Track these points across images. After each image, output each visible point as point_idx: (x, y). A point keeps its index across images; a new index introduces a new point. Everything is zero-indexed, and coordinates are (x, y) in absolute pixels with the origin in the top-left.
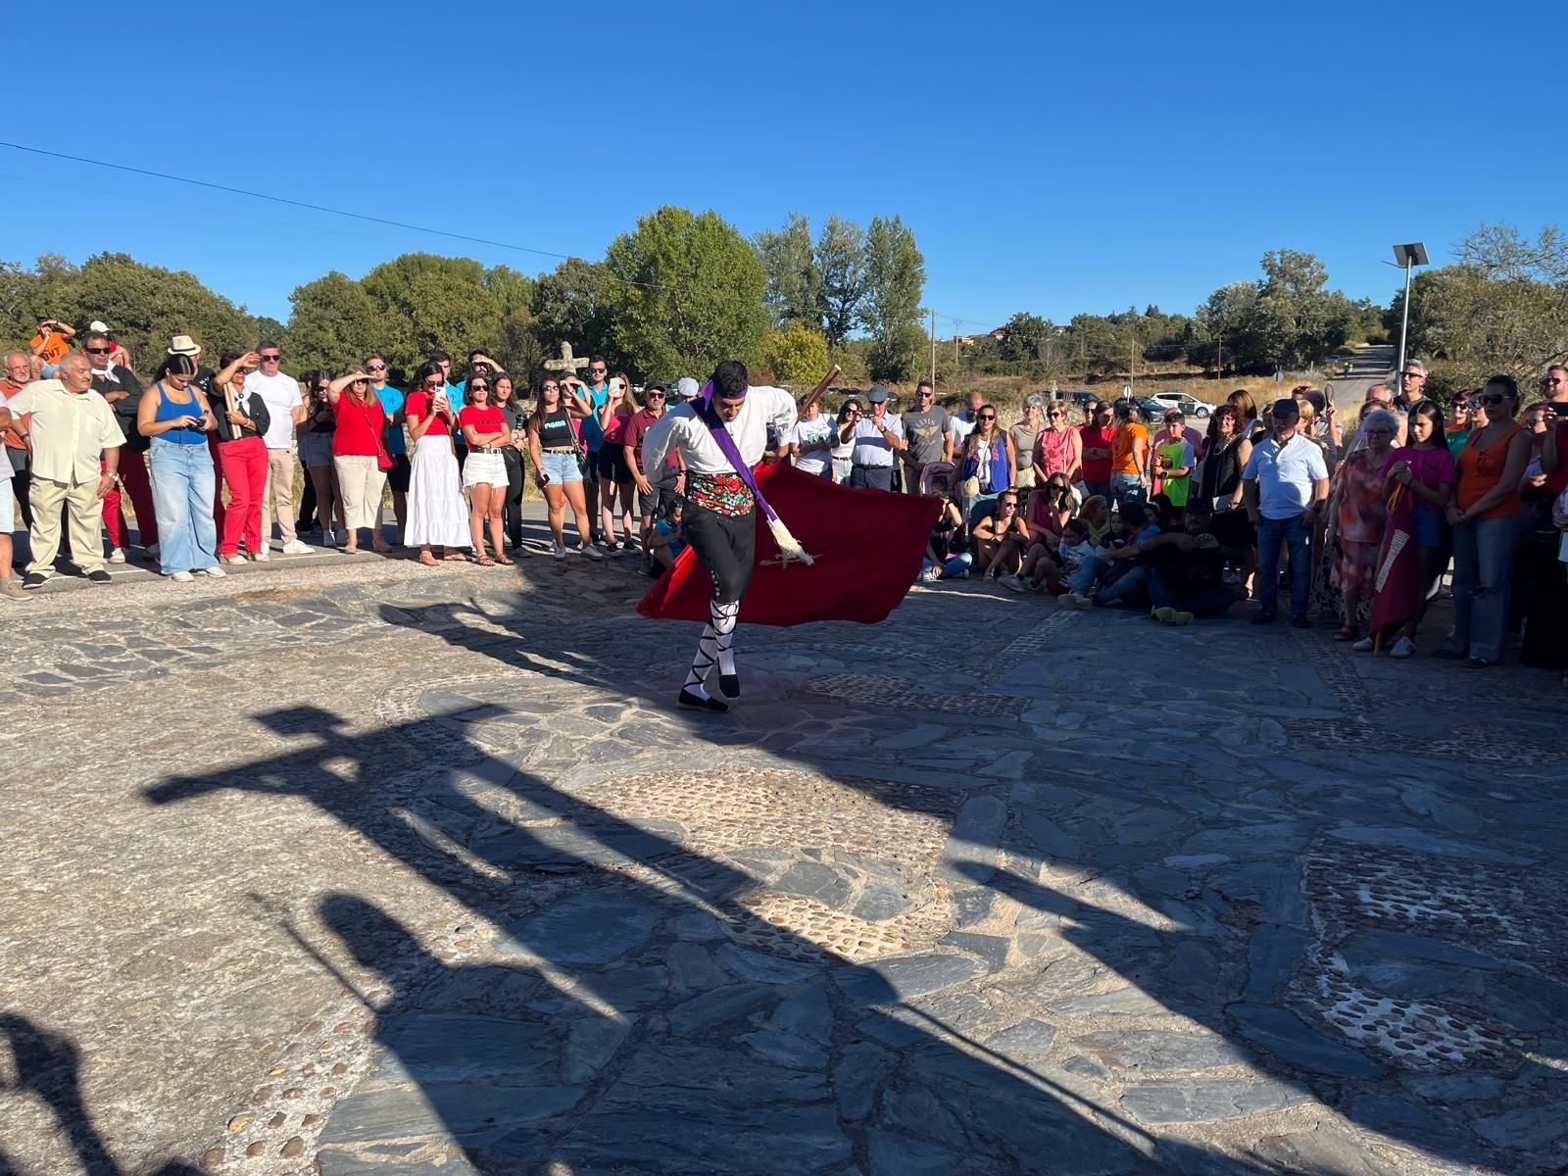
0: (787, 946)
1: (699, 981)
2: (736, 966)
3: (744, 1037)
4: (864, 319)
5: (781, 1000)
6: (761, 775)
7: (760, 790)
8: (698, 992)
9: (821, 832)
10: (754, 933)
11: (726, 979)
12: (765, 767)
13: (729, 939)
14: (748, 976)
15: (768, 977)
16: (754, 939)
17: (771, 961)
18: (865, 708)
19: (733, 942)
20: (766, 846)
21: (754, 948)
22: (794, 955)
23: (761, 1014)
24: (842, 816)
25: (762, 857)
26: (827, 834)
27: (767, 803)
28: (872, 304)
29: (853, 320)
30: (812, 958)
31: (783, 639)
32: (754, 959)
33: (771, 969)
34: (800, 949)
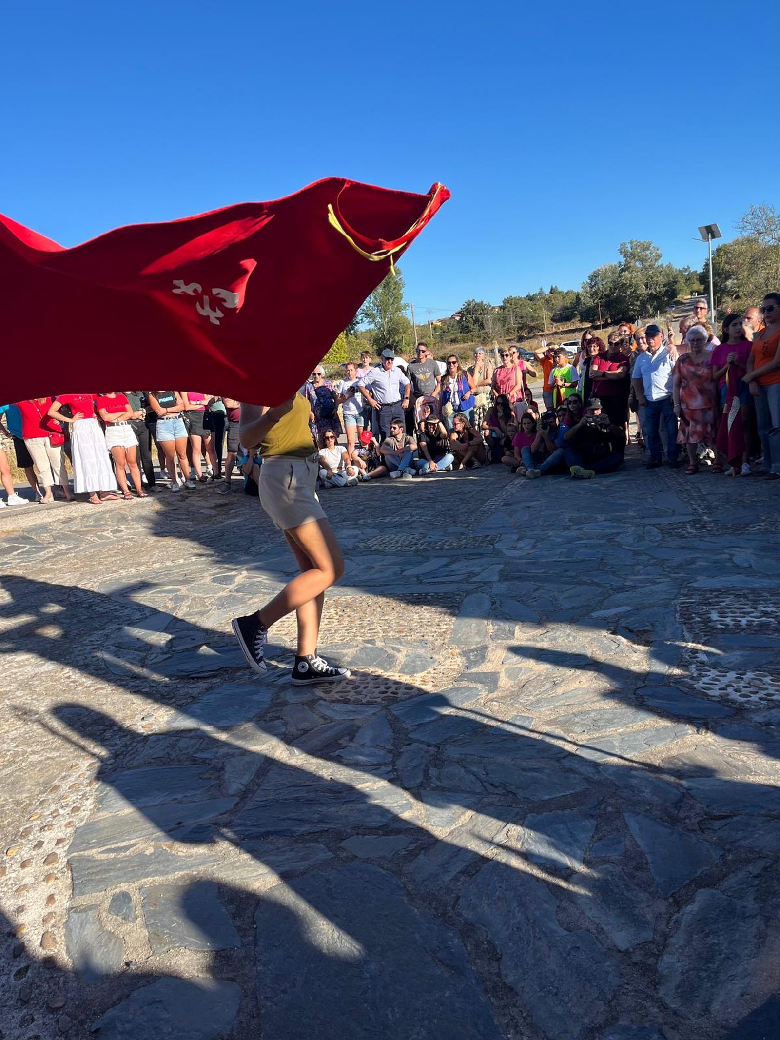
0: (359, 697)
1: (305, 725)
2: (328, 713)
3: (337, 753)
4: (367, 315)
5: (359, 728)
6: (332, 601)
7: (332, 611)
8: (305, 732)
9: (374, 629)
10: (337, 693)
11: (321, 721)
12: (334, 596)
13: (321, 698)
14: (336, 718)
15: (349, 716)
16: (337, 696)
17: (349, 707)
18: (395, 554)
19: (324, 700)
20: (340, 642)
21: (338, 701)
22: (364, 701)
23: (347, 738)
24: (387, 618)
25: (338, 649)
26: (378, 630)
27: (338, 617)
28: (372, 305)
29: (360, 317)
30: (376, 702)
31: (337, 520)
32: (338, 707)
33: (351, 711)
34: (368, 698)
